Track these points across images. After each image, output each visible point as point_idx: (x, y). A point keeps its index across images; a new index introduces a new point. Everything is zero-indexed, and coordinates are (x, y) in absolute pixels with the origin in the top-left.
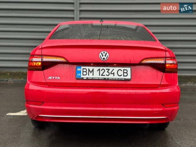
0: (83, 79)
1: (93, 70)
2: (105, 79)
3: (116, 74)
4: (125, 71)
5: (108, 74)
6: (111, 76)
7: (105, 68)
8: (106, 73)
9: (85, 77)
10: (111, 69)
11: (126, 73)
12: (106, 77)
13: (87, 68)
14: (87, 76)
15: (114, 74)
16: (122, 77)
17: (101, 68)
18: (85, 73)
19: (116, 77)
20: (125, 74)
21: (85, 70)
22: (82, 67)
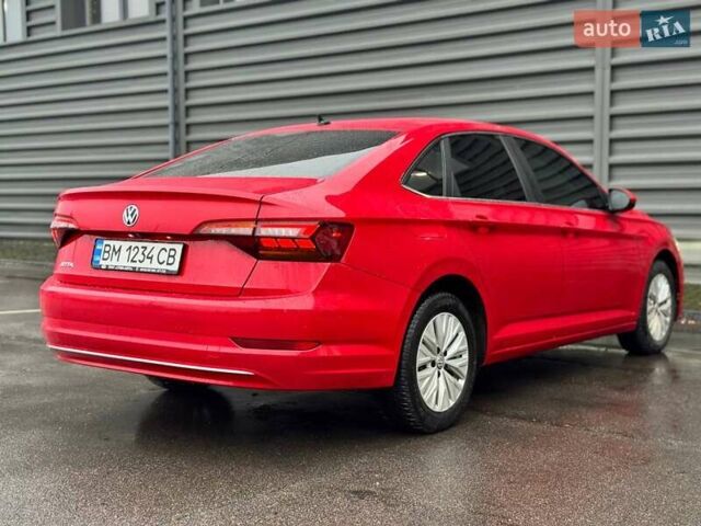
0: (99, 268)
1: (119, 250)
2: (134, 271)
3: (155, 258)
4: (172, 253)
5: (141, 258)
6: (146, 265)
7: (140, 244)
8: (140, 257)
9: (103, 264)
10: (149, 245)
11: (173, 256)
12: (137, 265)
13: (112, 243)
14: (108, 262)
15: (151, 258)
16: (164, 267)
17: (134, 244)
18: (106, 255)
19: (154, 266)
20: (171, 260)
21: (108, 249)
22: (106, 242)
